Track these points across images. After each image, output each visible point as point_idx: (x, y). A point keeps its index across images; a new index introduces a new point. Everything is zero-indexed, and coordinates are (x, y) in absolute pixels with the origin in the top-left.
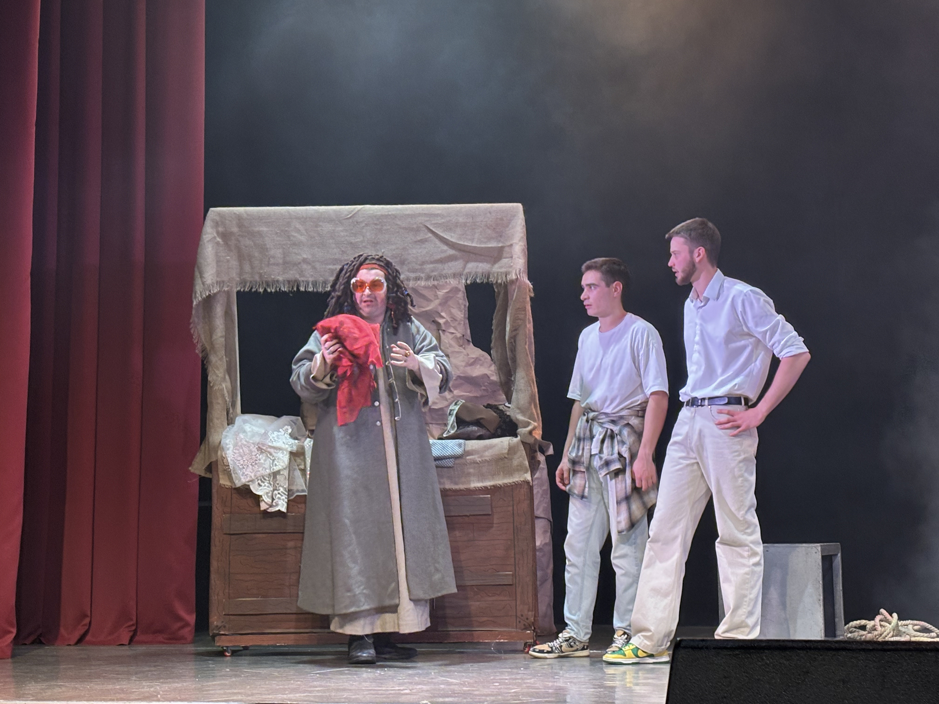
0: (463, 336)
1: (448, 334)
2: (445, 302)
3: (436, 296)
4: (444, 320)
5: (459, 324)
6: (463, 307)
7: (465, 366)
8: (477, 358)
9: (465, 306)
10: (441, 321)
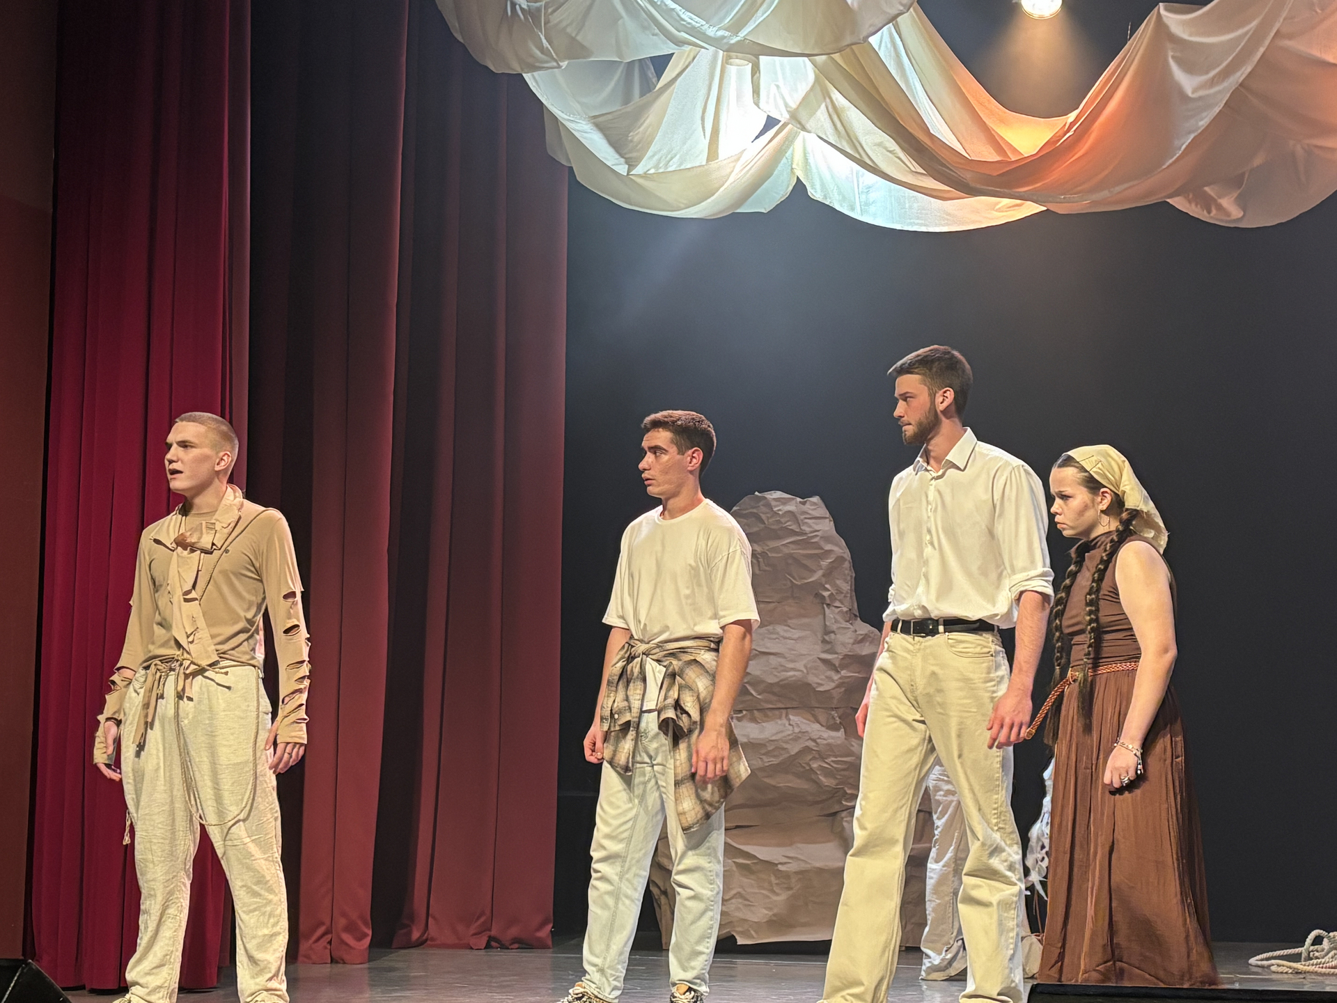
0: (850, 610)
1: (833, 608)
2: (829, 574)
3: (820, 567)
4: (830, 592)
5: (845, 597)
6: (849, 578)
7: (854, 644)
8: (866, 634)
9: (851, 576)
10: (826, 594)
